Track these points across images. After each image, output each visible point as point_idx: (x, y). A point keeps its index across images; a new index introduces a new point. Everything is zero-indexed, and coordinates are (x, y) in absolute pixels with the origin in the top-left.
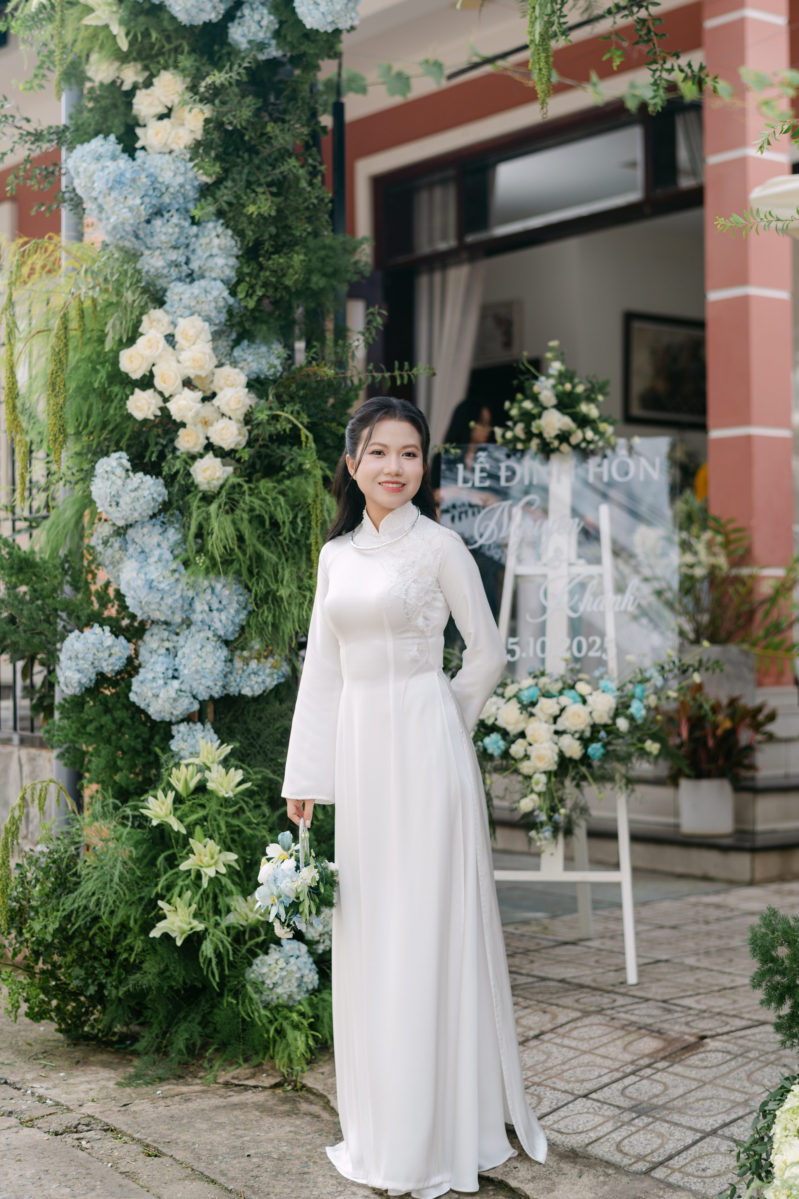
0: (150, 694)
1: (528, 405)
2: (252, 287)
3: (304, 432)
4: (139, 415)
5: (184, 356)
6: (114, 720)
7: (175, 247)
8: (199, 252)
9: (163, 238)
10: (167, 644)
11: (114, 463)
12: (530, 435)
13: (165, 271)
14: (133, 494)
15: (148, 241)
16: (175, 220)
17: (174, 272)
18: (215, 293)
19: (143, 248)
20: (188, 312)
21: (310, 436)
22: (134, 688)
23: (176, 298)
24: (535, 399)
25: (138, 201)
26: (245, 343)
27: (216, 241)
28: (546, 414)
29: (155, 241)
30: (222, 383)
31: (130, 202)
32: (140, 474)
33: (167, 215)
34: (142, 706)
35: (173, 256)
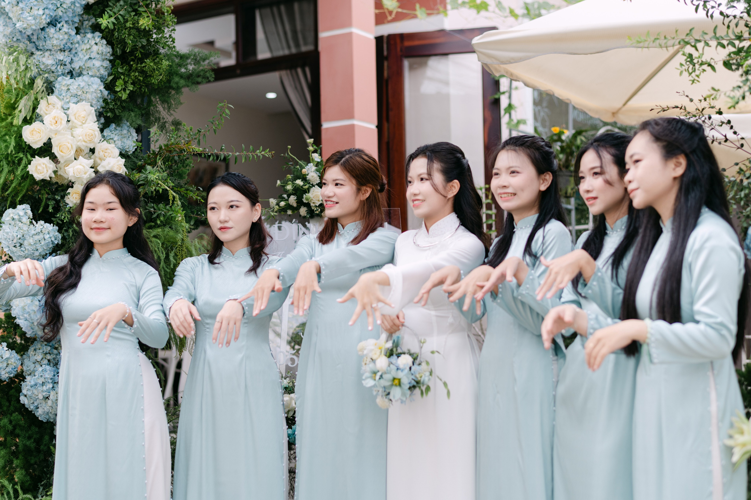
0: (41, 397)
1: (299, 182)
2: (125, 82)
3: (171, 192)
4: (38, 177)
5: (78, 131)
7: (62, 50)
8: (80, 55)
9: (55, 42)
10: (48, 357)
11: (22, 213)
12: (300, 203)
13: (53, 68)
14: (37, 238)
15: (40, 44)
16: (65, 29)
17: (60, 69)
18: (95, 86)
19: (34, 50)
20: (75, 100)
21: (177, 196)
22: (24, 391)
23: (65, 88)
24: (304, 178)
25: (41, 12)
26: (113, 126)
27: (95, 48)
28: (312, 190)
29: (49, 44)
30: (102, 154)
31: (35, 12)
32: (42, 222)
33: (59, 25)
34: (31, 408)
35: (61, 56)
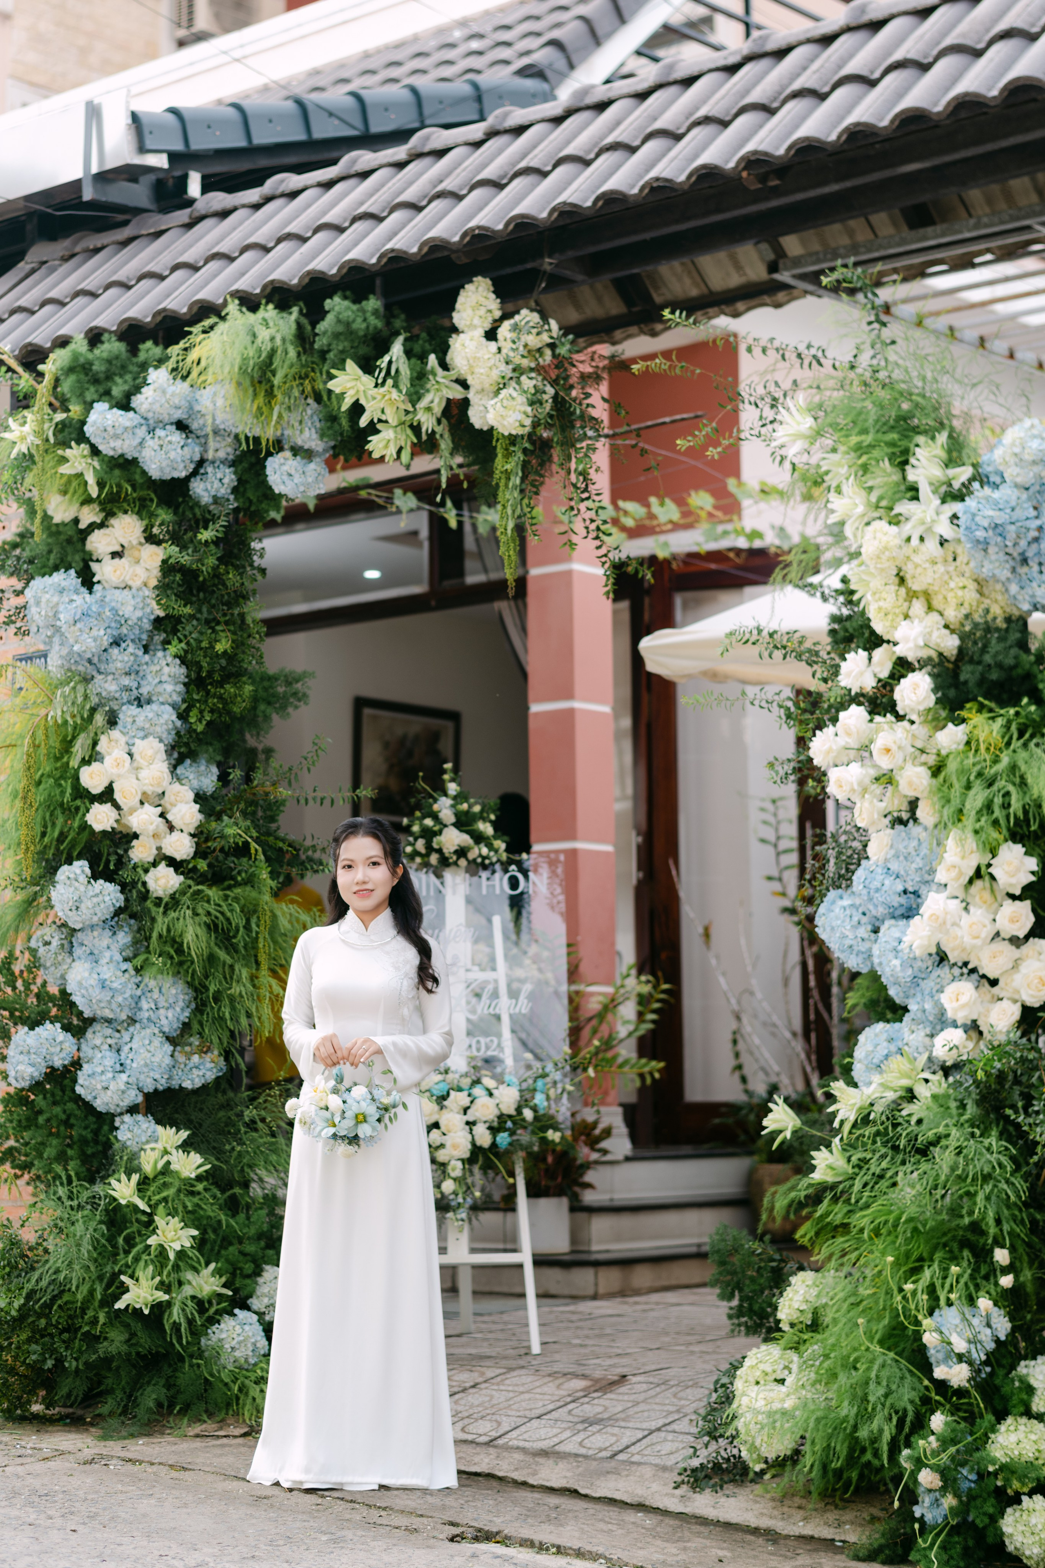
0: (99, 1087)
1: (429, 822)
2: (201, 712)
3: (253, 845)
4: (98, 827)
5: (143, 774)
6: (64, 1111)
7: (128, 674)
8: (149, 677)
9: (119, 665)
10: (109, 1041)
11: (78, 871)
12: (430, 849)
13: (117, 695)
14: (95, 900)
15: (102, 667)
16: (131, 649)
17: (125, 696)
18: (166, 716)
19: (95, 673)
20: (141, 734)
21: (260, 849)
22: (80, 1081)
23: (130, 720)
24: (435, 817)
25: (102, 632)
26: (188, 761)
27: (166, 670)
28: (445, 831)
29: (111, 667)
30: (173, 798)
31: (94, 632)
32: (101, 881)
33: (123, 645)
34: (88, 1098)
35: (126, 681)
